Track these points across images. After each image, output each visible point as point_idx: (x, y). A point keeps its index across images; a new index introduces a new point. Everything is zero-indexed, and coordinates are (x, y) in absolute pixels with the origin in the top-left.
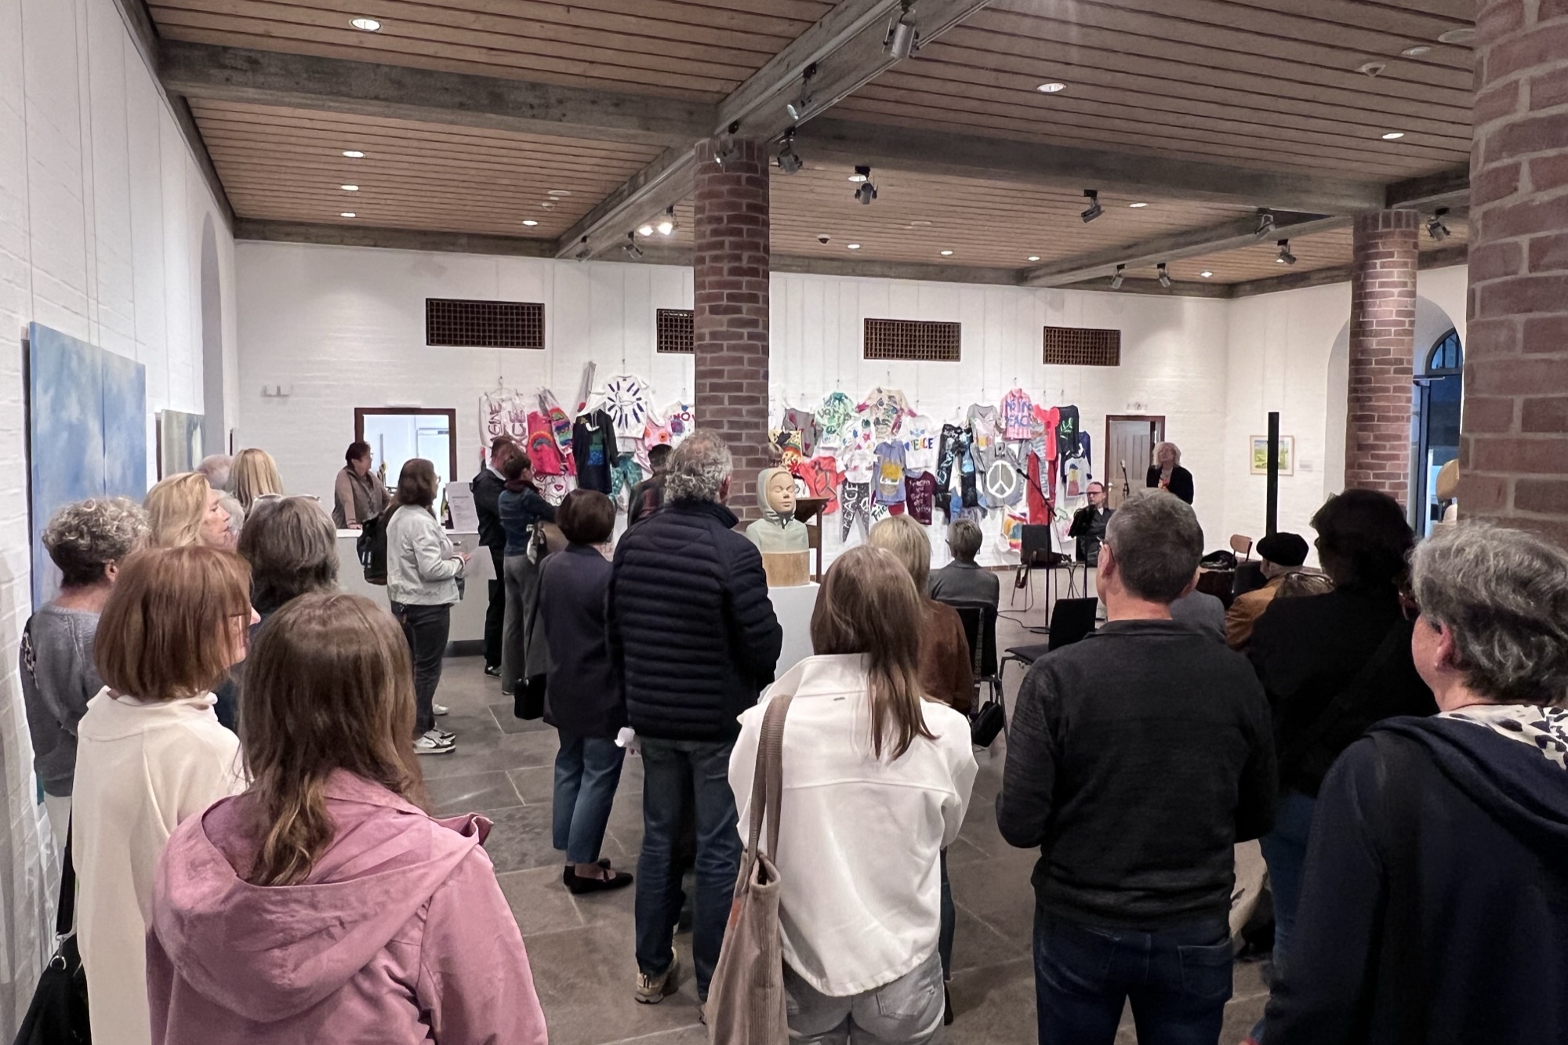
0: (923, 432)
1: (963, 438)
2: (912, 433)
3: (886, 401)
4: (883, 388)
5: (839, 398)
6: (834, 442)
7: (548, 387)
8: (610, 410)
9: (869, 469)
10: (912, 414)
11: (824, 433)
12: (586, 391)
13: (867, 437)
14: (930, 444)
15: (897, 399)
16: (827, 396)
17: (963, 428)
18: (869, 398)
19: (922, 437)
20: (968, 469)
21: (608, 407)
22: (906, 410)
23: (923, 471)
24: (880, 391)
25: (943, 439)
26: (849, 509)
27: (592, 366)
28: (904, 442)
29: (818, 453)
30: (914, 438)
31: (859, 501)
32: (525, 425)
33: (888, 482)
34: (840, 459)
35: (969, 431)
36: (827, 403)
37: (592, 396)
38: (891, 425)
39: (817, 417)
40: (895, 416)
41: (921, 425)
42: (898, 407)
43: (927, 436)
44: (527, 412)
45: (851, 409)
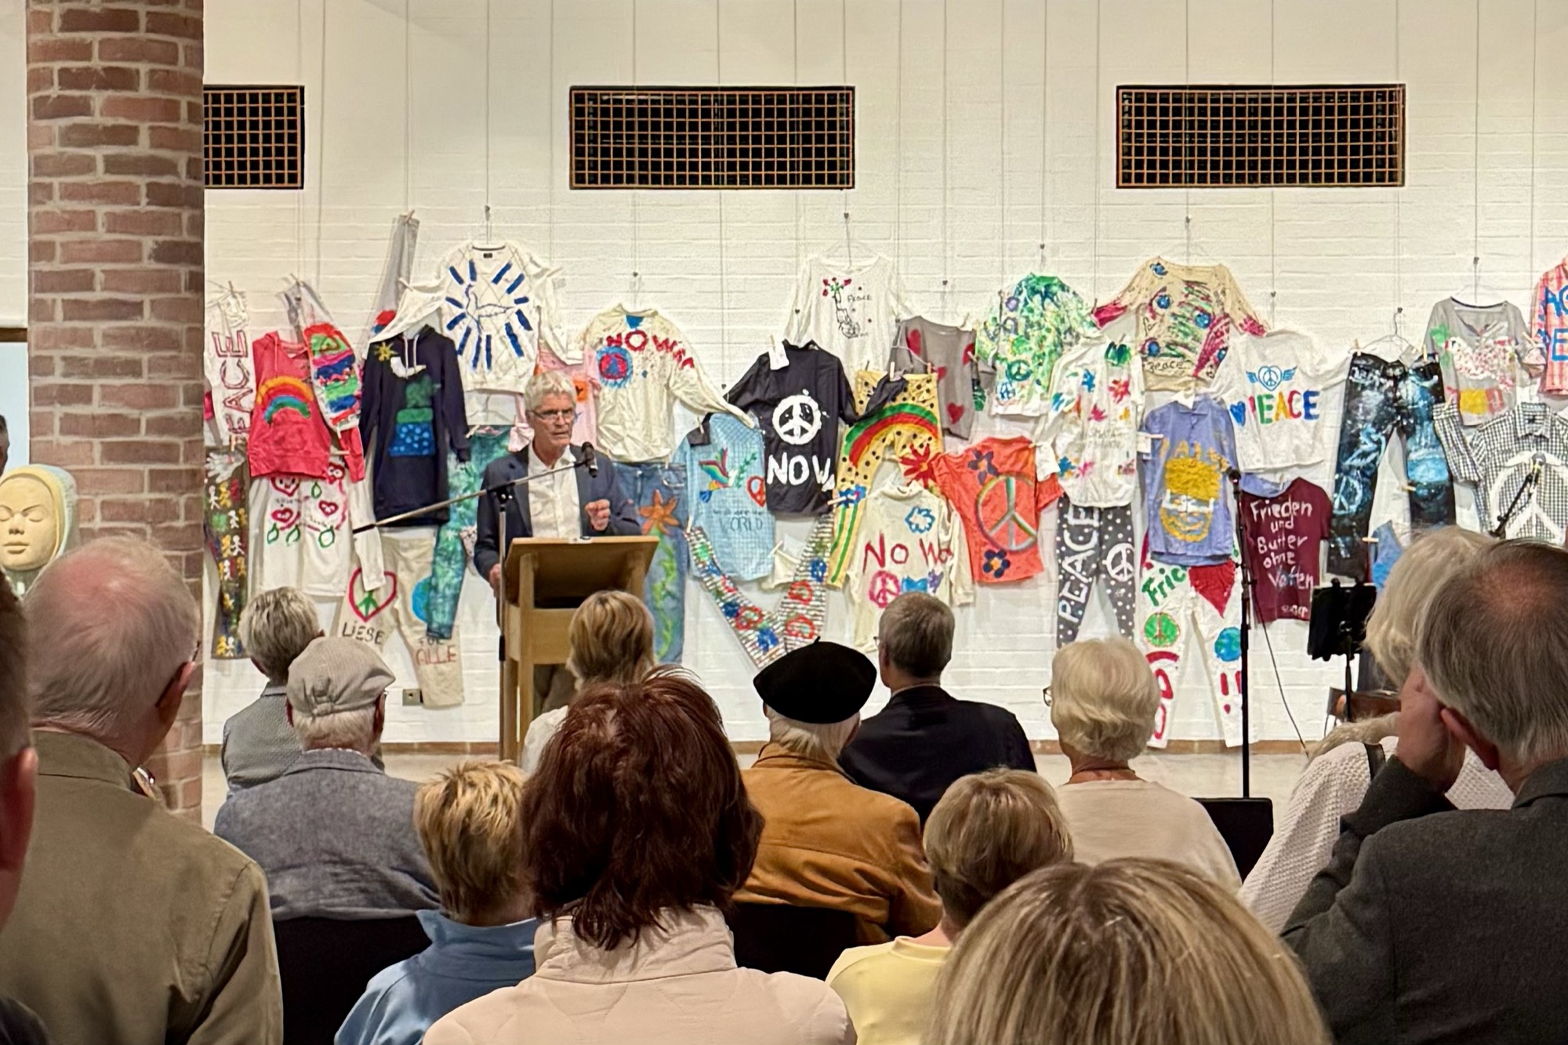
0: (1288, 375)
1: (1411, 391)
2: (1252, 376)
3: (1177, 293)
4: (1167, 259)
5: (1045, 289)
6: (1030, 401)
7: (308, 276)
8: (451, 326)
9: (1126, 470)
10: (1255, 328)
11: (1001, 379)
12: (396, 282)
13: (1121, 390)
14: (1308, 405)
15: (1213, 287)
16: (1009, 286)
17: (1409, 363)
18: (1130, 288)
19: (1285, 388)
20: (1429, 474)
21: (447, 320)
22: (1239, 318)
23: (1290, 477)
24: (1160, 270)
25: (1353, 392)
26: (1078, 573)
27: (408, 225)
28: (1230, 401)
29: (984, 428)
30: (1260, 390)
31: (1101, 554)
32: (249, 363)
33: (1187, 505)
34: (1046, 445)
35: (1430, 370)
36: (1010, 301)
37: (409, 296)
38: (1195, 358)
39: (982, 339)
40: (1203, 333)
41: (1280, 356)
42: (1215, 310)
43: (1301, 385)
44: (255, 333)
45: (1078, 315)
